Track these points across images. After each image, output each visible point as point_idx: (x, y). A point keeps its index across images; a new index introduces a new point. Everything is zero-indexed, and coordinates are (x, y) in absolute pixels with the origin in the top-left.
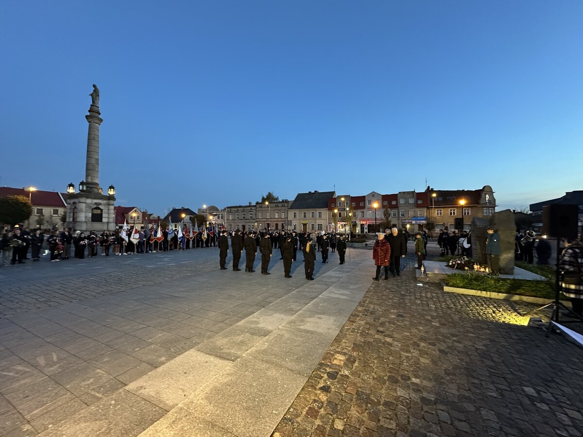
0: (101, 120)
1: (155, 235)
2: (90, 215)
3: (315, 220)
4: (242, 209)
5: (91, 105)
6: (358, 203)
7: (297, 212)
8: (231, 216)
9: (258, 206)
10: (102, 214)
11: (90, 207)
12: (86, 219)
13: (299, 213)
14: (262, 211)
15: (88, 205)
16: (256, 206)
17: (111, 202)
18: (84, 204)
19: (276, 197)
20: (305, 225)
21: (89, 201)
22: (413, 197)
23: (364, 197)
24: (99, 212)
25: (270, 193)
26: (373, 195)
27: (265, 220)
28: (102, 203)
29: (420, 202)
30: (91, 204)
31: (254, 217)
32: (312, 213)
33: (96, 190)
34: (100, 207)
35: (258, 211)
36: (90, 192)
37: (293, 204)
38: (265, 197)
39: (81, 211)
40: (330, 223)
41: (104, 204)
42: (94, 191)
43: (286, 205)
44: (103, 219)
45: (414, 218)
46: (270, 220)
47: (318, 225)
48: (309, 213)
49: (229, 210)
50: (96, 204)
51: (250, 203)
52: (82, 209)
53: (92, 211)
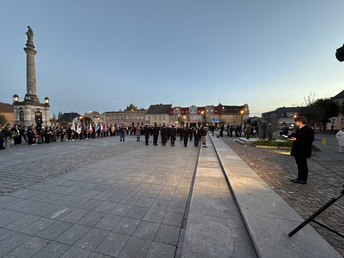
0: (36, 52)
1: (89, 129)
2: (34, 116)
3: (161, 120)
4: (116, 113)
5: (27, 41)
6: (185, 111)
7: (151, 116)
8: (108, 118)
9: (126, 112)
10: (42, 116)
11: (34, 111)
12: (31, 119)
13: (152, 117)
14: (129, 115)
15: (32, 110)
16: (125, 112)
17: (47, 108)
18: (30, 109)
19: (135, 107)
20: (155, 123)
21: (33, 107)
22: (213, 109)
23: (188, 108)
24: (39, 114)
25: (131, 105)
26: (193, 107)
27: (131, 120)
28: (41, 108)
29: (216, 111)
30: (34, 109)
31: (124, 118)
32: (160, 116)
33: (36, 100)
34: (40, 111)
35: (126, 115)
36: (32, 101)
37: (148, 111)
38: (129, 107)
39: (28, 114)
40: (170, 122)
41: (43, 109)
42: (35, 100)
43: (144, 111)
44: (42, 119)
45: (213, 120)
46: (134, 120)
47: (163, 123)
48: (158, 117)
49: (107, 114)
50: (37, 109)
51: (120, 110)
52: (29, 112)
53: (35, 114)
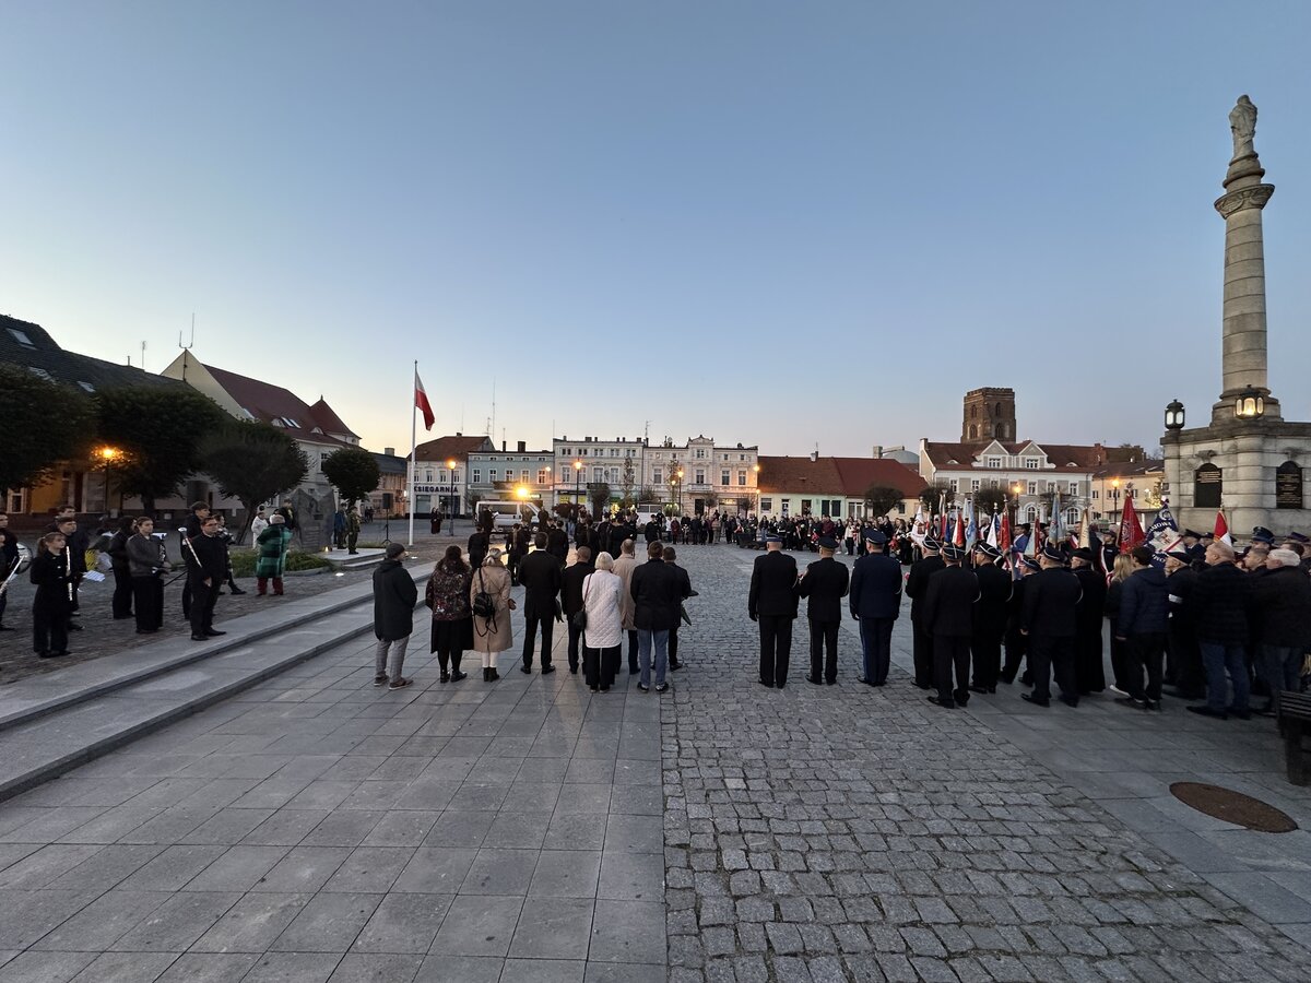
2: (1190, 488)
10: (1219, 484)
11: (1190, 466)
30: (1193, 456)
34: (1214, 461)
41: (1224, 453)
53: (1197, 476)
